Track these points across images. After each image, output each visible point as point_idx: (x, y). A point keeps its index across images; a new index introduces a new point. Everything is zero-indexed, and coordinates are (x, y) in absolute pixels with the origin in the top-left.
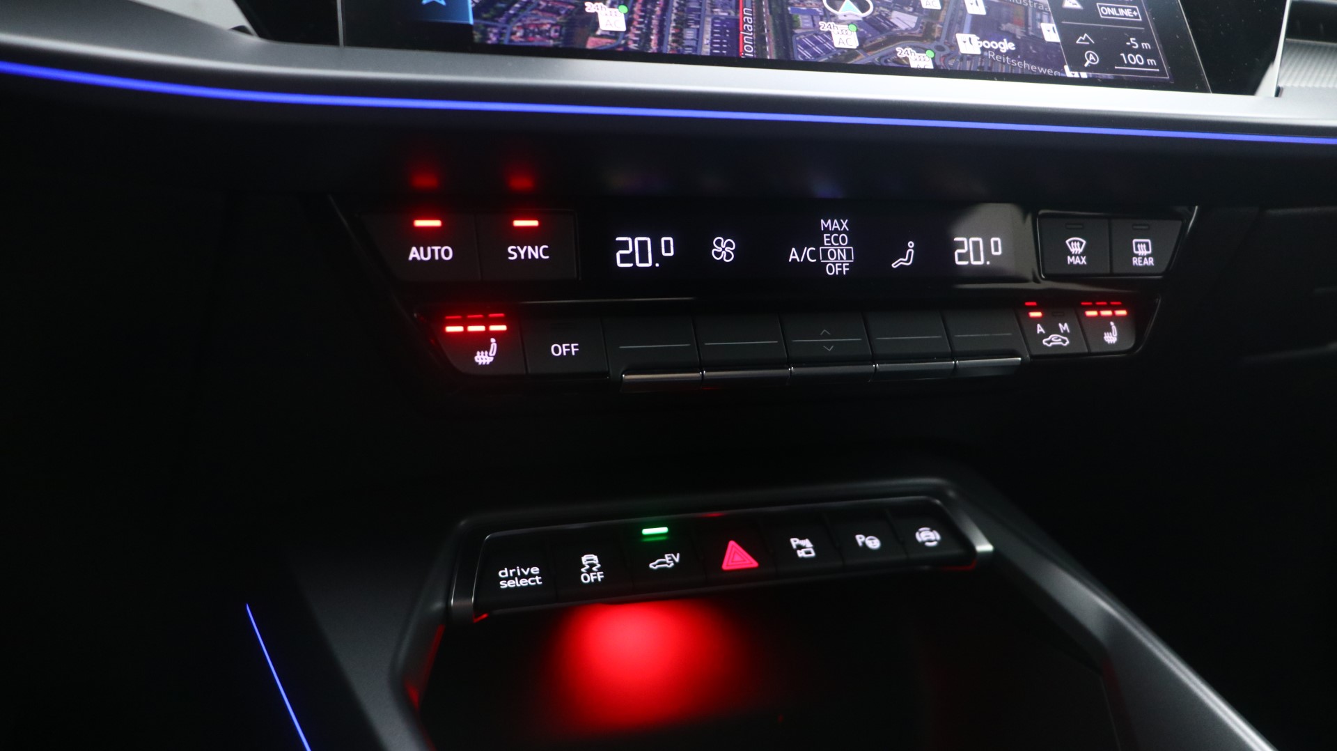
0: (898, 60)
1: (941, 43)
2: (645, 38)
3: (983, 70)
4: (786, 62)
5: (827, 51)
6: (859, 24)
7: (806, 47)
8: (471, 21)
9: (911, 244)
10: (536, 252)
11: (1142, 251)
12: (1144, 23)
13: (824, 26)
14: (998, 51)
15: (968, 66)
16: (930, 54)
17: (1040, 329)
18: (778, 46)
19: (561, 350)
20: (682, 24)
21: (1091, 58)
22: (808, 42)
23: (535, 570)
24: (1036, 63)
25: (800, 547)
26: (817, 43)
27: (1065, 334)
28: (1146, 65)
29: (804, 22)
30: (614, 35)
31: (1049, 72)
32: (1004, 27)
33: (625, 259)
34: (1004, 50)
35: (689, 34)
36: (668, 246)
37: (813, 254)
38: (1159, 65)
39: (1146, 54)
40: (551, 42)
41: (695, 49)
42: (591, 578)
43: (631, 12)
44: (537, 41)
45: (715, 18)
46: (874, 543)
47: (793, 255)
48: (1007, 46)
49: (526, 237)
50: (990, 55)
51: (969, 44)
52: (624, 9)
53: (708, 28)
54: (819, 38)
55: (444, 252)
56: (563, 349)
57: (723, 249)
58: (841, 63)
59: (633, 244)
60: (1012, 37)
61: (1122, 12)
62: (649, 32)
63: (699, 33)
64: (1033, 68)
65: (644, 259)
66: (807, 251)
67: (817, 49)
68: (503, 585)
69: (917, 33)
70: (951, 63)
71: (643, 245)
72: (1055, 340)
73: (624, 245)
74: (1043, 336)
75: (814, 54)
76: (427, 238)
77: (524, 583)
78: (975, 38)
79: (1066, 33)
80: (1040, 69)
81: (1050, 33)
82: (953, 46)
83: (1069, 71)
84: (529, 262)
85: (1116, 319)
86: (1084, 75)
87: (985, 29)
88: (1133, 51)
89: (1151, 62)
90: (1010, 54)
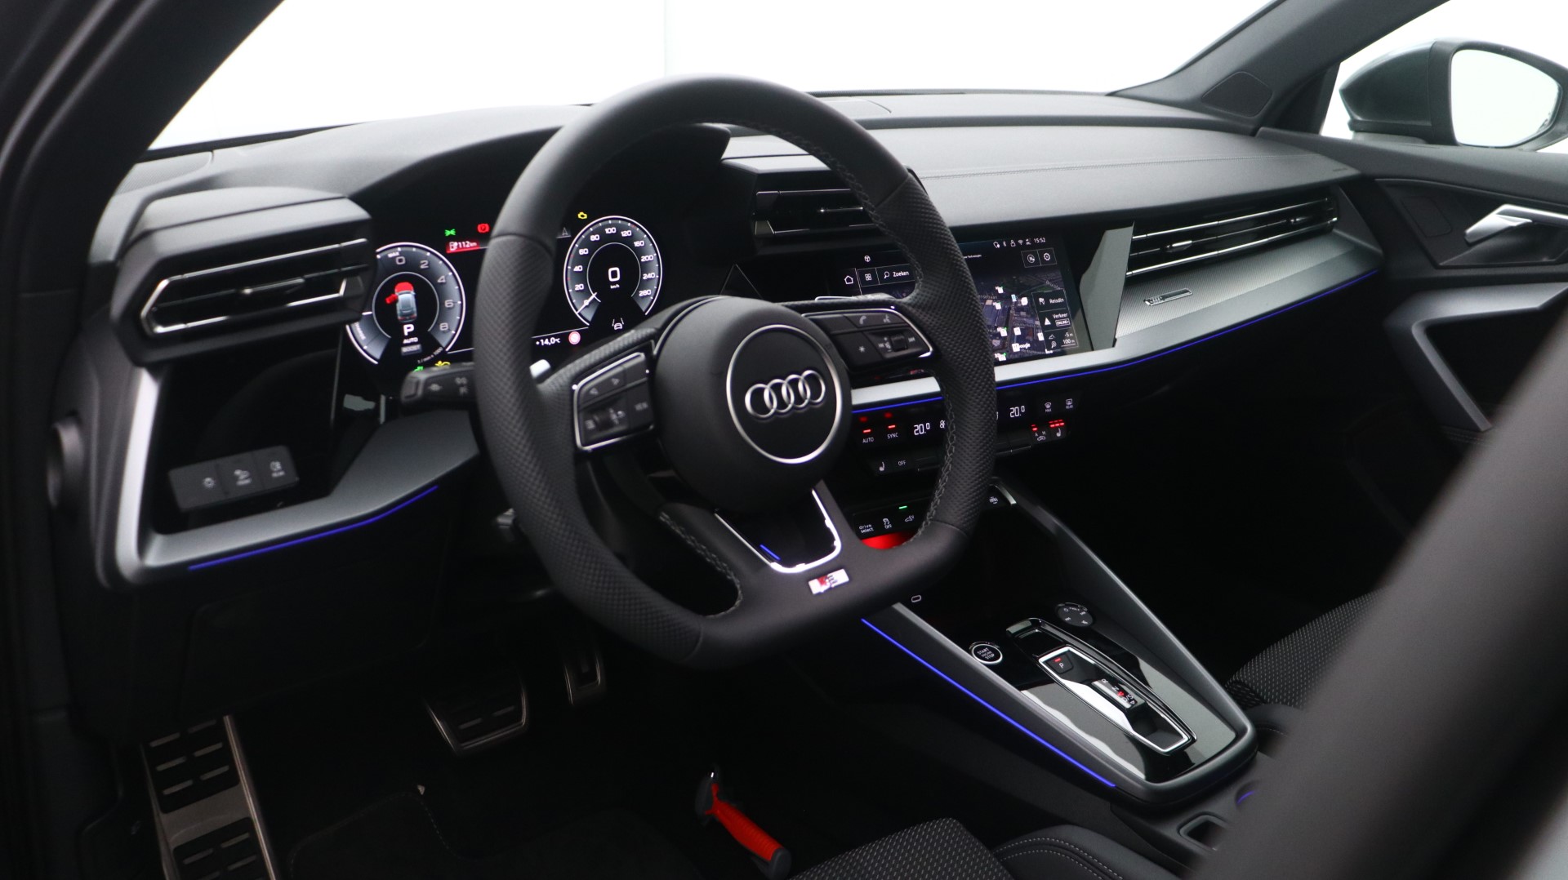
0: (995, 359)
1: (1008, 349)
3: (1022, 359)
9: (997, 413)
10: (895, 435)
11: (1069, 403)
12: (1071, 326)
14: (1025, 349)
15: (1016, 356)
16: (1005, 354)
17: (1036, 435)
19: (901, 463)
21: (1054, 344)
24: (1037, 350)
27: (1044, 435)
28: (1071, 343)
31: (1041, 353)
32: (1026, 338)
33: (917, 432)
34: (1026, 347)
36: (928, 426)
38: (1075, 342)
39: (1071, 338)
48: (1027, 345)
49: (892, 431)
50: (1023, 350)
51: (1016, 347)
55: (871, 439)
57: (943, 424)
59: (919, 427)
60: (1029, 341)
61: (1063, 322)
64: (1036, 352)
65: (922, 431)
69: (1001, 347)
70: (1011, 356)
71: (921, 427)
72: (1041, 438)
73: (916, 428)
74: (1037, 437)
77: (868, 530)
78: (1018, 344)
79: (1046, 336)
80: (1039, 353)
81: (1041, 337)
82: (1012, 349)
83: (1047, 352)
84: (893, 438)
85: (1060, 427)
86: (1051, 352)
87: (1021, 340)
88: (1067, 338)
89: (1073, 341)
90: (1029, 348)
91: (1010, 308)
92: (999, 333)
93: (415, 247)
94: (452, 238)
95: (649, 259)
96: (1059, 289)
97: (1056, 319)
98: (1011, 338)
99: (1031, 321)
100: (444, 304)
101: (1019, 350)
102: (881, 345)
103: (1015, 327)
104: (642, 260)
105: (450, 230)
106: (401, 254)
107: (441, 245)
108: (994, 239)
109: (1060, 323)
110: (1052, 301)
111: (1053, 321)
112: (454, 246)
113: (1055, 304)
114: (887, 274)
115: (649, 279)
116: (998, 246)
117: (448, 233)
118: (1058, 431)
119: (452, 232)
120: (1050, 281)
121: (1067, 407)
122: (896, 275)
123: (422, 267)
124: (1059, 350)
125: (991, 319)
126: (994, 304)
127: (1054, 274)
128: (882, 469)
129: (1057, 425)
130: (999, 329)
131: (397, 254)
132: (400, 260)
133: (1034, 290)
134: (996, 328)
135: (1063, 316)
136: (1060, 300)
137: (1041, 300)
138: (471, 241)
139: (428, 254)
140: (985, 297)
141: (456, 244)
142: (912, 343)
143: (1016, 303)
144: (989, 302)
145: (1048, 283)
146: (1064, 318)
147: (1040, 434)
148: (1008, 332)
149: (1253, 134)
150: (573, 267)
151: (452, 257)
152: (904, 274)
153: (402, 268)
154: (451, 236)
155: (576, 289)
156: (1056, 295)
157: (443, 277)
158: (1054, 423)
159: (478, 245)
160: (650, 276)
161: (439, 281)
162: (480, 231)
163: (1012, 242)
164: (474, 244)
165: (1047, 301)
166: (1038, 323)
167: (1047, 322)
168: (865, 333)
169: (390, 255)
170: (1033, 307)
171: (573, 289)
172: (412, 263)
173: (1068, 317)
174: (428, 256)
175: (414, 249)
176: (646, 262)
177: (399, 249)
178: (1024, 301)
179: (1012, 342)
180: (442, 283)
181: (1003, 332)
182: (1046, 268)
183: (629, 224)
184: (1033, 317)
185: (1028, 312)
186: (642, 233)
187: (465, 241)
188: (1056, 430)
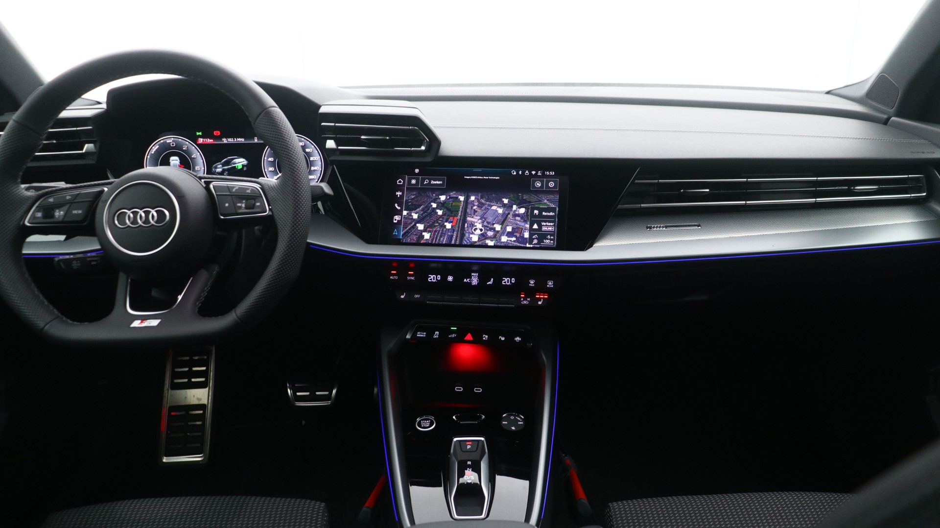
0: (486, 244)
1: (497, 239)
2: (433, 240)
3: (506, 247)
4: (461, 245)
5: (470, 242)
6: (479, 235)
7: (466, 241)
8: (401, 237)
9: (492, 279)
10: (413, 278)
11: (550, 284)
12: (554, 232)
13: (471, 236)
14: (511, 241)
15: (502, 244)
16: (494, 242)
17: (522, 299)
18: (459, 241)
19: (416, 296)
20: (441, 237)
21: (535, 241)
22: (466, 240)
23: (425, 333)
24: (520, 243)
25: (485, 337)
26: (468, 240)
27: (528, 301)
28: (550, 243)
29: (467, 235)
30: (427, 240)
31: (522, 245)
32: (515, 234)
33: (430, 279)
34: (512, 240)
35: (442, 239)
36: (439, 277)
37: (469, 280)
38: (554, 243)
39: (551, 240)
40: (414, 242)
41: (442, 242)
42: (436, 337)
43: (431, 234)
44: (412, 241)
45: (448, 235)
46: (503, 339)
47: (465, 280)
48: (514, 239)
49: (411, 275)
50: (509, 241)
51: (504, 239)
52: (430, 234)
53: (446, 237)
54: (469, 239)
55: (396, 277)
56: (417, 296)
57: (450, 278)
58: (473, 245)
59: (432, 277)
60: (516, 237)
61: (549, 228)
62: (434, 239)
63: (444, 238)
64: (519, 244)
65: (434, 280)
66: (468, 280)
67: (468, 241)
68: (418, 335)
69: (492, 237)
70: (498, 244)
71: (434, 277)
72: (525, 302)
73: (430, 277)
74: (522, 301)
75: (467, 243)
76: (394, 275)
77: (422, 336)
78: (506, 237)
79: (531, 235)
80: (521, 245)
81: (527, 235)
82: (500, 240)
83: (528, 245)
84: (411, 280)
85: (543, 298)
86: (531, 246)
87: (510, 234)
88: (548, 239)
89: (552, 242)
90: (514, 241)
91: (509, 214)
92: (495, 228)
93: (181, 139)
94: (200, 136)
95: (315, 159)
96: (554, 206)
97: (543, 225)
98: (503, 231)
99: (523, 224)
100: (195, 168)
101: (506, 241)
102: (239, 205)
103: (508, 226)
104: (311, 159)
105: (199, 132)
106: (173, 141)
107: (194, 139)
108: (514, 168)
109: (545, 228)
110: (544, 213)
111: (540, 226)
112: (201, 140)
113: (547, 215)
114: (427, 181)
115: (314, 170)
116: (515, 173)
117: (198, 134)
118: (541, 301)
119: (200, 134)
120: (548, 200)
121: (548, 286)
122: (433, 182)
123: (184, 149)
124: (538, 246)
125: (491, 218)
126: (498, 209)
127: (552, 196)
128: (402, 297)
129: (541, 296)
130: (495, 226)
131: (171, 141)
132: (173, 144)
133: (533, 205)
134: (493, 224)
135: (550, 224)
136: (551, 214)
137: (536, 212)
138: (210, 139)
139: (187, 143)
140: (492, 204)
141: (202, 139)
142: (258, 206)
143: (515, 211)
144: (494, 208)
145: (546, 201)
146: (551, 226)
147: (525, 299)
148: (501, 228)
149: (886, 122)
150: (268, 158)
151: (200, 146)
152: (439, 182)
153: (173, 148)
154: (199, 135)
155: (269, 170)
156: (549, 210)
157: (195, 155)
158: (540, 295)
159: (214, 141)
160: (315, 168)
161: (193, 157)
162: (215, 134)
163: (527, 172)
164: (212, 140)
165: (540, 213)
166: (528, 226)
167: (535, 226)
168: (233, 196)
169: (168, 141)
170: (527, 215)
171: (268, 169)
172: (179, 147)
173: (554, 225)
174: (187, 144)
175: (180, 140)
176: (313, 161)
177: (172, 139)
178: (522, 211)
179: (503, 234)
180: (194, 158)
181: (498, 227)
182: (549, 192)
183: (303, 139)
184: (525, 221)
185: (522, 218)
186: (311, 144)
187: (207, 138)
188: (540, 299)
